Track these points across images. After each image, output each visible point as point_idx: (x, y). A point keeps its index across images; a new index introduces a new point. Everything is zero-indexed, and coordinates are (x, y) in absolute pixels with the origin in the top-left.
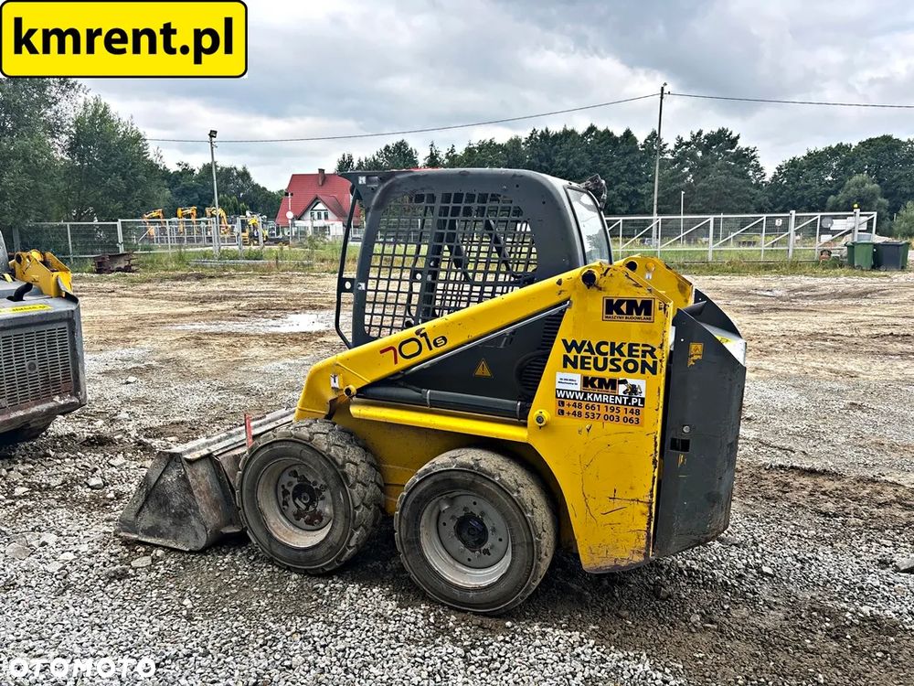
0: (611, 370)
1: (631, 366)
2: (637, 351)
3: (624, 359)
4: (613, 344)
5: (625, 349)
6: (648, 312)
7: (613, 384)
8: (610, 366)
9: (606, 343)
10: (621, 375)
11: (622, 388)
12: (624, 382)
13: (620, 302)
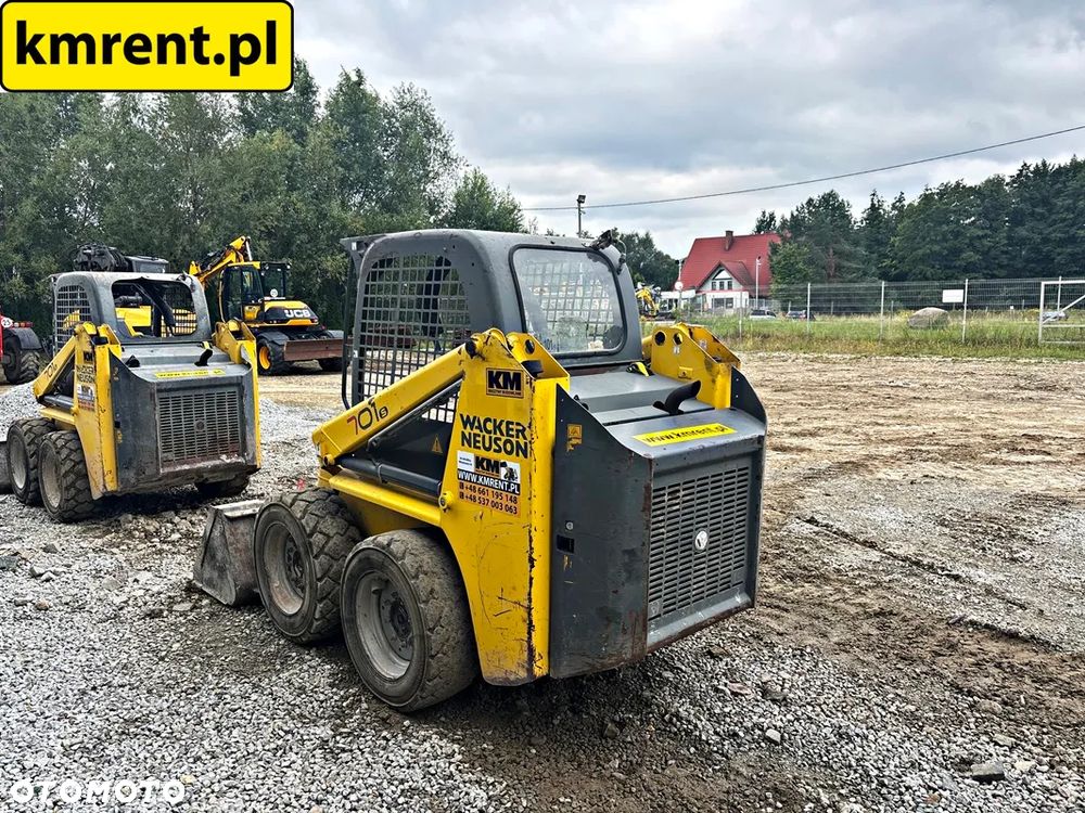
0: (495, 451)
1: (509, 447)
2: (512, 430)
3: (504, 438)
4: (495, 420)
5: (503, 427)
6: (519, 388)
7: (496, 466)
8: (494, 446)
9: (490, 420)
10: (502, 457)
11: (503, 471)
12: (504, 465)
13: (499, 374)
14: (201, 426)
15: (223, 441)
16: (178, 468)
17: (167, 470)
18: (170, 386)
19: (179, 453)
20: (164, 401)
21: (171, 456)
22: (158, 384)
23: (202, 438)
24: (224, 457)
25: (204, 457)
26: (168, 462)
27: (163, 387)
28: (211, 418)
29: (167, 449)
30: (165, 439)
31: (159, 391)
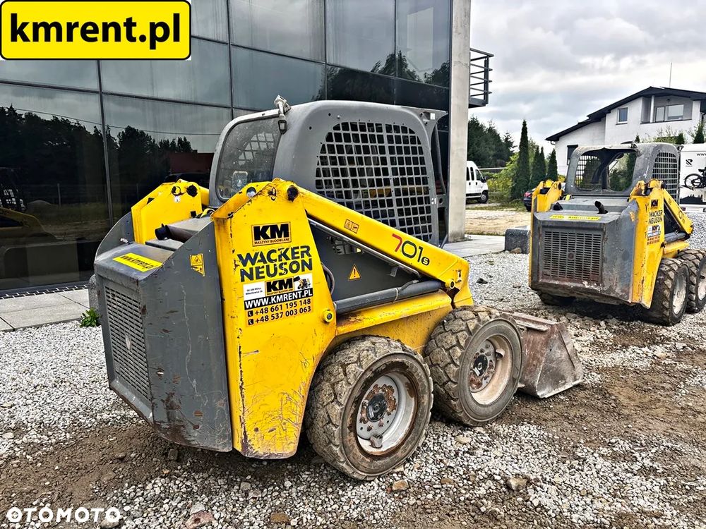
14: (571, 256)
15: (586, 271)
16: (552, 282)
17: (545, 281)
18: (550, 224)
19: (554, 271)
20: (548, 234)
21: (549, 272)
22: (544, 222)
24: (585, 283)
25: (571, 279)
26: (545, 275)
27: (546, 224)
28: (579, 252)
29: (547, 267)
30: (547, 260)
31: (544, 227)
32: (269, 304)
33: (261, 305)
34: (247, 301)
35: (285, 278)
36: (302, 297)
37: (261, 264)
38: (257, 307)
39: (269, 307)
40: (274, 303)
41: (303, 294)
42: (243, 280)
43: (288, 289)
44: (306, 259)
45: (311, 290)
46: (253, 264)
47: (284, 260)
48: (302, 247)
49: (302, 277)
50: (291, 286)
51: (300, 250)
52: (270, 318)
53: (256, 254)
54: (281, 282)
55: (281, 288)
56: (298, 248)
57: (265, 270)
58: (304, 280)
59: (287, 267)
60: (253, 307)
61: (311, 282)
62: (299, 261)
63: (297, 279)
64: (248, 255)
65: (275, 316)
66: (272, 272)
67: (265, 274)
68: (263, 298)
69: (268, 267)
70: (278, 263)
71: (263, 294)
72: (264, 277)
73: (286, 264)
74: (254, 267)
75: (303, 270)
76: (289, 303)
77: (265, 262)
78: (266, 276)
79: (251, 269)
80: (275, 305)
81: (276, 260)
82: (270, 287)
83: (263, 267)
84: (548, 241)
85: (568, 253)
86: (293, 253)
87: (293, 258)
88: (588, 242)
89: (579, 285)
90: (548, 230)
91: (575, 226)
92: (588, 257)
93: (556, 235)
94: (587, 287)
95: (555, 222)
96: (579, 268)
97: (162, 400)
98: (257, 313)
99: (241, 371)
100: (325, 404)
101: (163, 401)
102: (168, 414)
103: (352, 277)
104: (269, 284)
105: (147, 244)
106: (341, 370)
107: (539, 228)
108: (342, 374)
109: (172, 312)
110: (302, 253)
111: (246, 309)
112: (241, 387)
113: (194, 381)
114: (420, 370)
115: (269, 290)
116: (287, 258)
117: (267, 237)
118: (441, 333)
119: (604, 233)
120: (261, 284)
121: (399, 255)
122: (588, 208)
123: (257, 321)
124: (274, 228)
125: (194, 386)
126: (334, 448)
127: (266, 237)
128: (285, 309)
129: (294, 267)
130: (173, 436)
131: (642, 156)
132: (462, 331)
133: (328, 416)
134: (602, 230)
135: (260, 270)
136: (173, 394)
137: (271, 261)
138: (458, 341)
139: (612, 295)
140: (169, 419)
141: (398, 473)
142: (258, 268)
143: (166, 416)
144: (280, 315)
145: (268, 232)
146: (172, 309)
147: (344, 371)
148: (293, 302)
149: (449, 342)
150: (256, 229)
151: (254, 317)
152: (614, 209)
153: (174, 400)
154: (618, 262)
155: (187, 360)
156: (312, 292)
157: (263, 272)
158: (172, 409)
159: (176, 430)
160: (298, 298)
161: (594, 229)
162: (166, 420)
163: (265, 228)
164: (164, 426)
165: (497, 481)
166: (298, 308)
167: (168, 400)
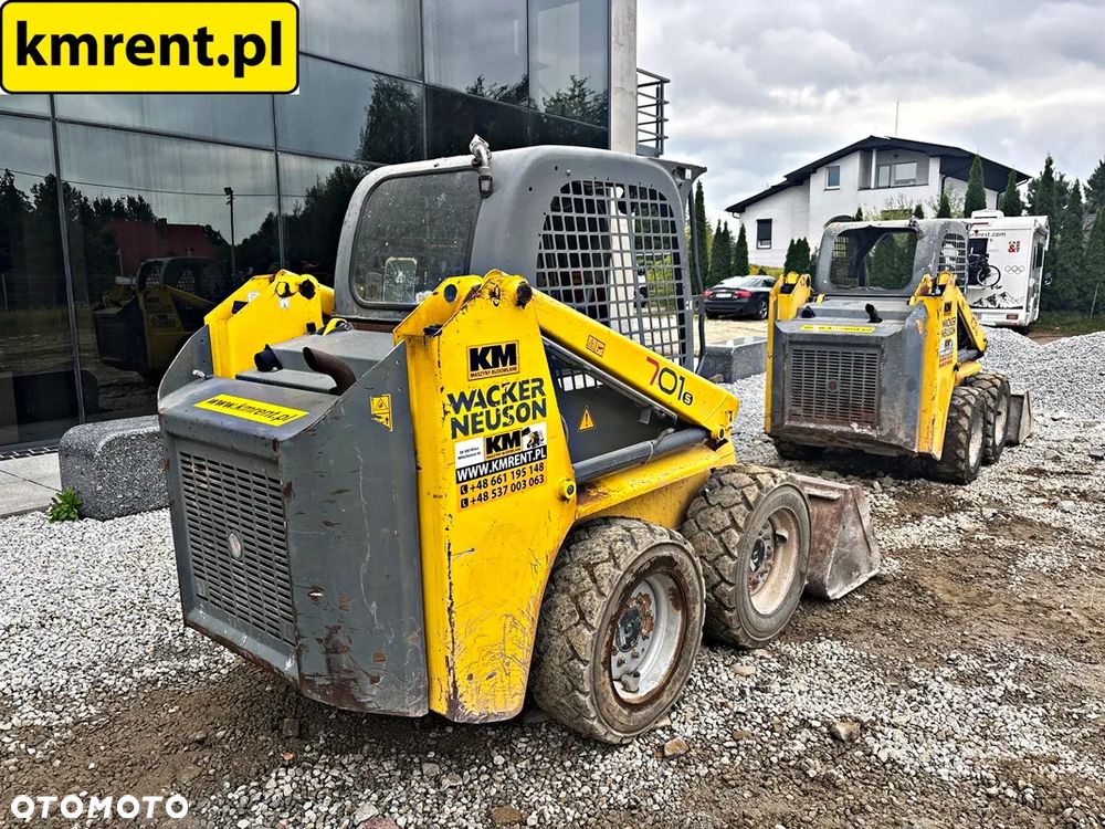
14: (833, 386)
15: (856, 407)
16: (804, 425)
17: (793, 423)
18: (802, 339)
19: (808, 409)
20: (797, 353)
21: (799, 411)
22: (792, 335)
23: (833, 397)
24: (855, 425)
25: (833, 420)
26: (794, 416)
27: (795, 339)
28: (845, 380)
29: (797, 402)
30: (796, 392)
31: (791, 342)
32: (489, 474)
33: (479, 476)
34: (460, 470)
35: (510, 430)
36: (532, 461)
37: (478, 409)
38: (474, 478)
39: (489, 478)
40: (496, 472)
41: (533, 455)
42: (454, 436)
43: (514, 448)
44: (539, 399)
45: (545, 447)
46: (468, 409)
47: (510, 403)
48: (534, 381)
49: (533, 429)
50: (518, 444)
51: (530, 385)
52: (491, 495)
53: (473, 393)
54: (506, 437)
55: (505, 448)
56: (527, 382)
57: (483, 418)
58: (536, 433)
59: (512, 412)
60: (468, 479)
61: (545, 436)
62: (529, 402)
63: (526, 431)
64: (462, 395)
65: (497, 492)
66: (493, 421)
67: (484, 426)
68: (481, 464)
69: (488, 413)
70: (501, 407)
71: (481, 458)
72: (482, 430)
73: (512, 407)
74: (469, 414)
75: (534, 417)
76: (515, 470)
77: (484, 407)
78: (486, 429)
79: (466, 417)
80: (496, 475)
81: (498, 403)
82: (491, 445)
83: (481, 414)
84: (797, 365)
85: (828, 381)
86: (522, 390)
87: (522, 398)
88: (858, 365)
89: (845, 429)
90: (799, 347)
91: (838, 341)
92: (858, 387)
93: (810, 354)
94: (857, 431)
95: (809, 335)
96: (845, 404)
97: (318, 639)
98: (473, 488)
99: (451, 584)
100: (564, 628)
101: (320, 641)
102: (328, 661)
103: (583, 427)
104: (489, 440)
105: (238, 377)
106: (585, 573)
107: (784, 346)
108: (588, 580)
109: (340, 492)
110: (534, 389)
111: (458, 482)
112: (449, 609)
113: (374, 604)
114: (691, 568)
115: (489, 451)
116: (514, 400)
117: (488, 367)
118: (703, 509)
119: (883, 352)
120: (478, 442)
121: (655, 390)
122: (854, 314)
123: (473, 501)
124: (496, 350)
125: (373, 612)
126: (582, 697)
127: (486, 366)
128: (510, 481)
129: (523, 413)
130: (337, 697)
131: (926, 239)
132: (737, 504)
133: (572, 647)
134: (878, 346)
135: (478, 419)
136: (339, 627)
137: (492, 403)
138: (733, 520)
139: (893, 442)
140: (330, 670)
141: (663, 729)
142: (474, 416)
143: (324, 664)
144: (503, 490)
145: (489, 358)
146: (341, 487)
147: (592, 575)
148: (520, 468)
149: (719, 522)
150: (473, 352)
151: (470, 495)
152: (891, 315)
153: (341, 638)
154: (903, 393)
155: (363, 570)
156: (545, 453)
157: (481, 422)
158: (336, 652)
159: (343, 688)
160: (528, 462)
161: (867, 345)
162: (325, 672)
163: (485, 350)
164: (320, 681)
165: (815, 728)
166: (527, 478)
167: (328, 639)
